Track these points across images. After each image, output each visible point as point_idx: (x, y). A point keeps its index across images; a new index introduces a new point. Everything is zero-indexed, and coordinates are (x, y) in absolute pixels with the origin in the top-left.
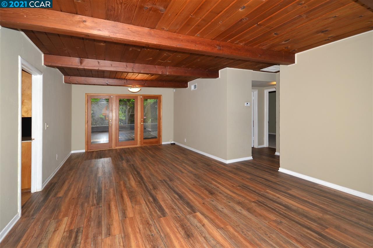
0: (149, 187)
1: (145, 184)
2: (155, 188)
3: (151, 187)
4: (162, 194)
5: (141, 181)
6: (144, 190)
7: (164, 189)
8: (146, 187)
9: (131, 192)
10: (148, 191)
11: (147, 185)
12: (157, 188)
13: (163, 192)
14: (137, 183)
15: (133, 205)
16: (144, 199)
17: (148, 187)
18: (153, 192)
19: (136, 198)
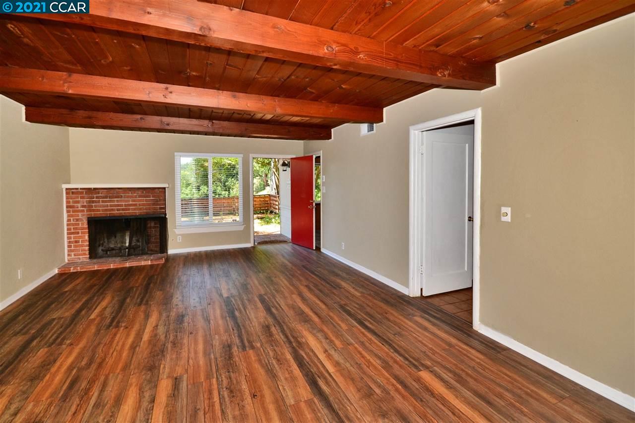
0: (276, 330)
1: (287, 337)
2: (267, 328)
3: (273, 329)
4: (256, 318)
5: (297, 348)
6: (287, 326)
7: (251, 325)
8: (283, 332)
9: (306, 322)
10: (279, 322)
11: (280, 334)
12: (263, 328)
13: (255, 320)
14: (304, 340)
15: (295, 304)
16: (284, 312)
17: (279, 331)
18: (270, 320)
19: (296, 312)
